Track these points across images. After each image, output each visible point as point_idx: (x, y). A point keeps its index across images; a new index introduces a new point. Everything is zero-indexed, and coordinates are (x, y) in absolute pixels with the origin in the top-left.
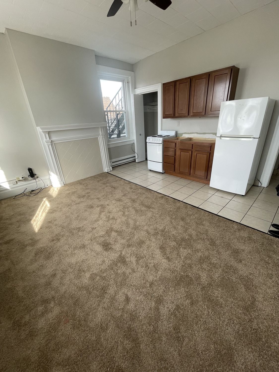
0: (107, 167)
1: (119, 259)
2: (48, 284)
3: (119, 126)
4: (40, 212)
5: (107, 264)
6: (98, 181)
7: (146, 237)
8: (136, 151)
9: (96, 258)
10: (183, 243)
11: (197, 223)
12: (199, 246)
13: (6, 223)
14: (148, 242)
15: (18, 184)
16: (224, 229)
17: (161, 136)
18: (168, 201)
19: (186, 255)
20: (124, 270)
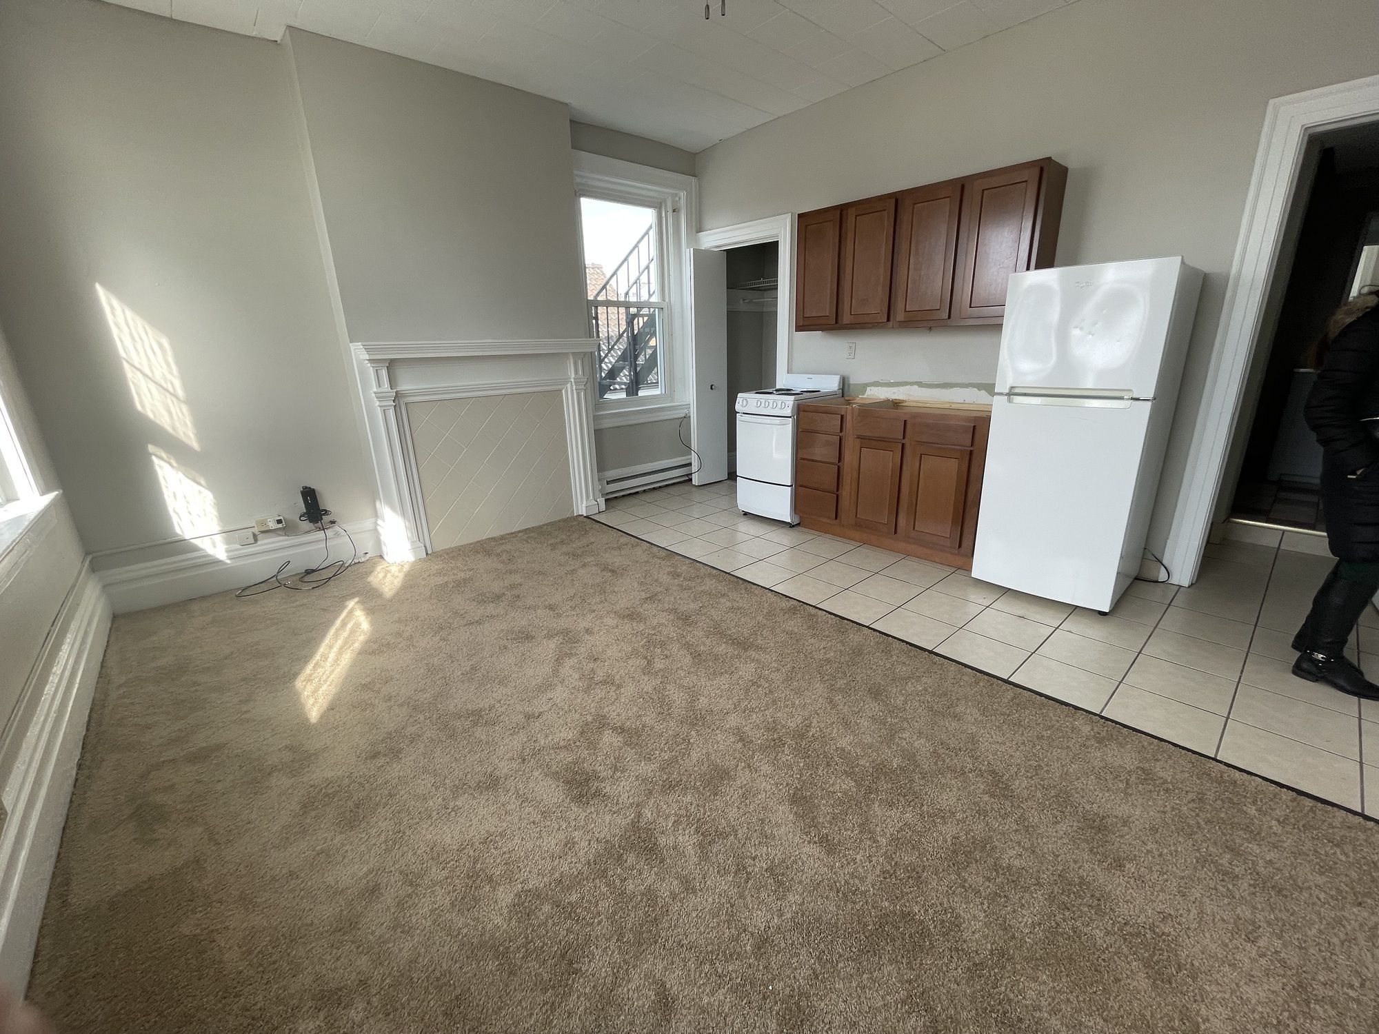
0: (587, 497)
1: (630, 837)
2: (347, 926)
3: (636, 357)
4: (331, 647)
5: (582, 853)
6: (554, 547)
7: (737, 755)
8: (694, 445)
9: (538, 829)
10: (884, 785)
11: (931, 709)
12: (947, 799)
13: (199, 685)
14: (744, 777)
15: (259, 543)
16: (1040, 738)
17: (787, 392)
18: (817, 622)
19: (898, 832)
20: (648, 882)
